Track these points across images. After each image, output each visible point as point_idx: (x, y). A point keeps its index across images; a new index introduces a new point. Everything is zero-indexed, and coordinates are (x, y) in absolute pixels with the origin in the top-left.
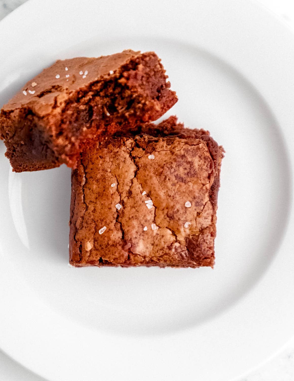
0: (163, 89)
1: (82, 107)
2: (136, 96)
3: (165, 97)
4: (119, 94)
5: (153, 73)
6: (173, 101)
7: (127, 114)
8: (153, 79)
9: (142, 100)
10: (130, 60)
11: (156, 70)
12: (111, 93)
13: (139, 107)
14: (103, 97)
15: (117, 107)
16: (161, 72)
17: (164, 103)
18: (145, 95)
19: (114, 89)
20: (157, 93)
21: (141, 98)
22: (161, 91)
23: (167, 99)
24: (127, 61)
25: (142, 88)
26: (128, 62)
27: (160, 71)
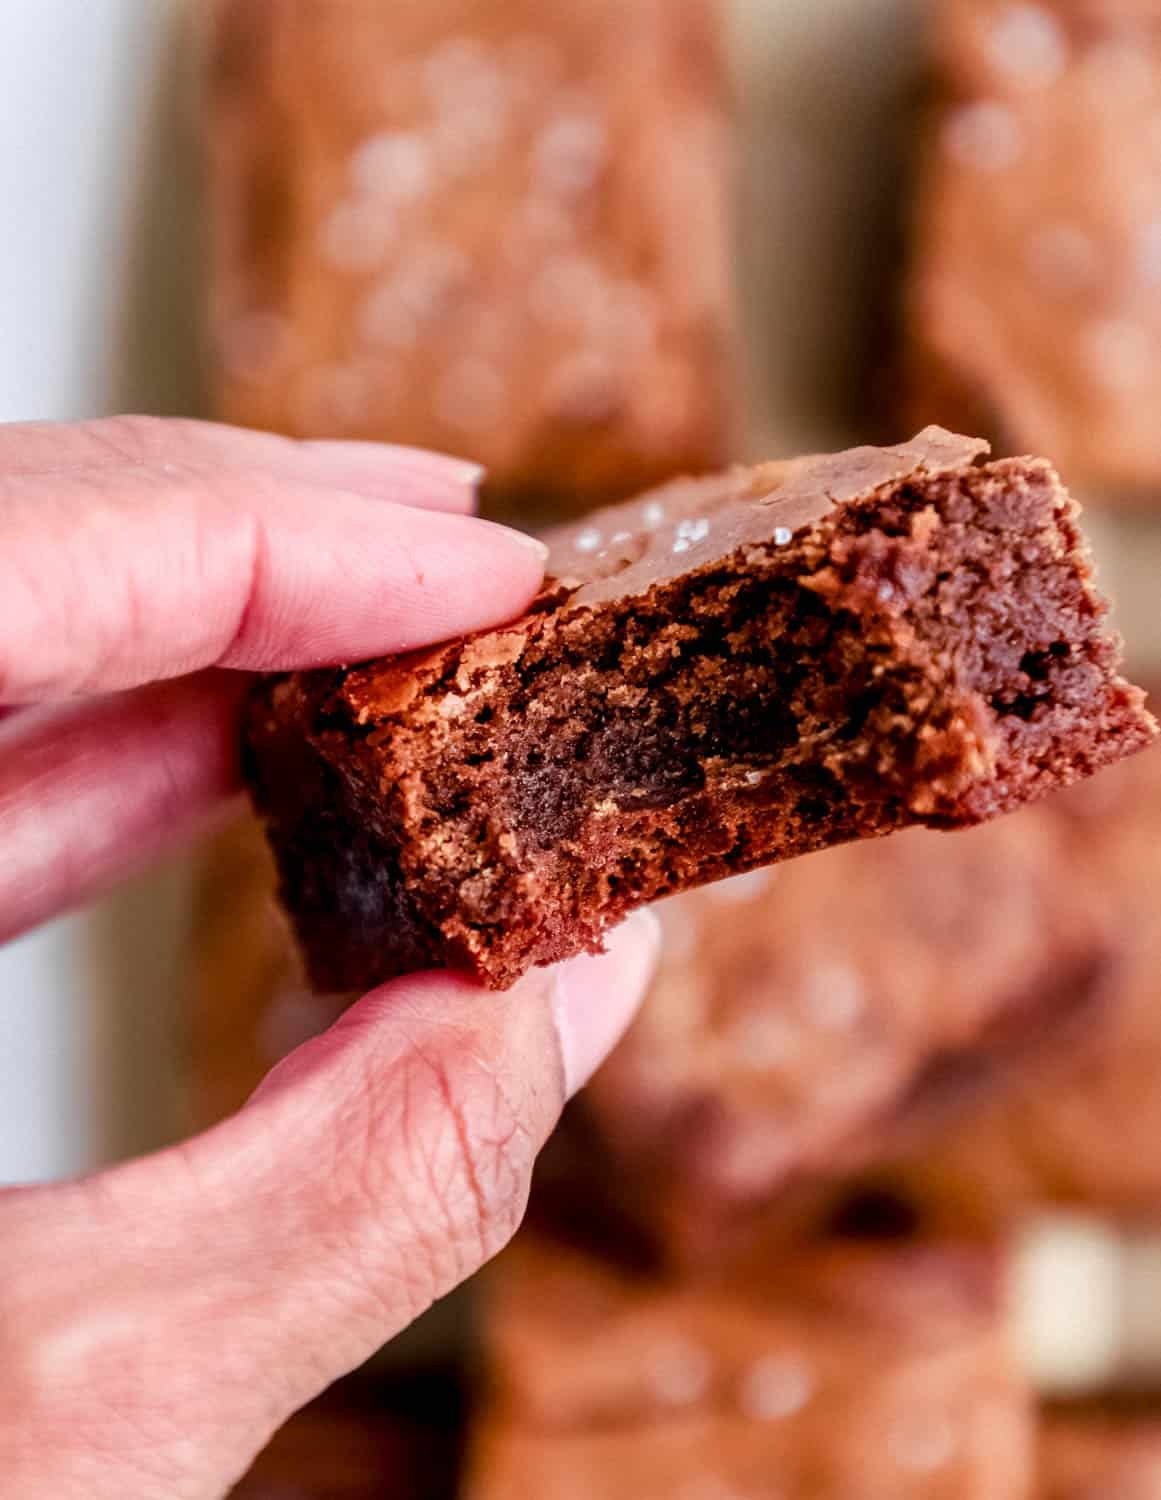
0: (1063, 666)
1: (623, 694)
2: (888, 672)
3: (1068, 706)
4: (815, 651)
5: (1008, 567)
6: (1118, 736)
7: (833, 760)
8: (1002, 599)
9: (914, 697)
10: (897, 486)
11: (1031, 555)
12: (777, 642)
13: (898, 729)
14: (737, 662)
15: (801, 720)
16: (1065, 571)
17: (1056, 740)
18: (934, 673)
19: (793, 627)
20: (1024, 678)
21: (909, 688)
22: (1054, 672)
23: (1084, 722)
24: (879, 488)
25: (921, 635)
26: (885, 495)
27: (1058, 564)
